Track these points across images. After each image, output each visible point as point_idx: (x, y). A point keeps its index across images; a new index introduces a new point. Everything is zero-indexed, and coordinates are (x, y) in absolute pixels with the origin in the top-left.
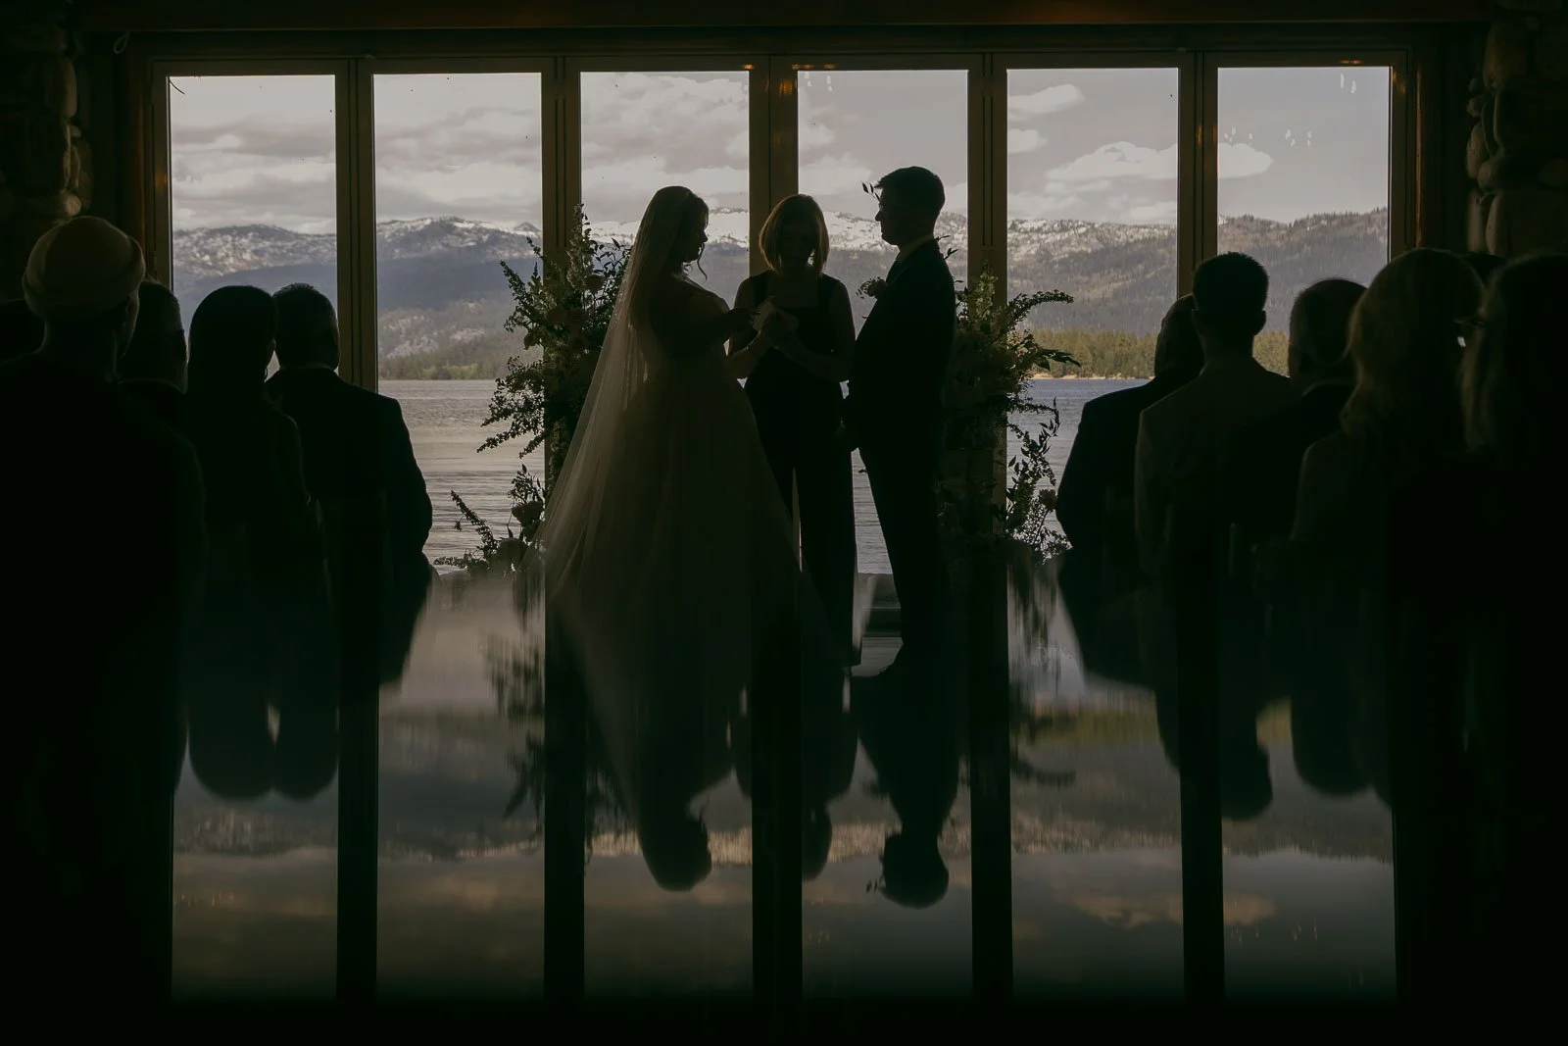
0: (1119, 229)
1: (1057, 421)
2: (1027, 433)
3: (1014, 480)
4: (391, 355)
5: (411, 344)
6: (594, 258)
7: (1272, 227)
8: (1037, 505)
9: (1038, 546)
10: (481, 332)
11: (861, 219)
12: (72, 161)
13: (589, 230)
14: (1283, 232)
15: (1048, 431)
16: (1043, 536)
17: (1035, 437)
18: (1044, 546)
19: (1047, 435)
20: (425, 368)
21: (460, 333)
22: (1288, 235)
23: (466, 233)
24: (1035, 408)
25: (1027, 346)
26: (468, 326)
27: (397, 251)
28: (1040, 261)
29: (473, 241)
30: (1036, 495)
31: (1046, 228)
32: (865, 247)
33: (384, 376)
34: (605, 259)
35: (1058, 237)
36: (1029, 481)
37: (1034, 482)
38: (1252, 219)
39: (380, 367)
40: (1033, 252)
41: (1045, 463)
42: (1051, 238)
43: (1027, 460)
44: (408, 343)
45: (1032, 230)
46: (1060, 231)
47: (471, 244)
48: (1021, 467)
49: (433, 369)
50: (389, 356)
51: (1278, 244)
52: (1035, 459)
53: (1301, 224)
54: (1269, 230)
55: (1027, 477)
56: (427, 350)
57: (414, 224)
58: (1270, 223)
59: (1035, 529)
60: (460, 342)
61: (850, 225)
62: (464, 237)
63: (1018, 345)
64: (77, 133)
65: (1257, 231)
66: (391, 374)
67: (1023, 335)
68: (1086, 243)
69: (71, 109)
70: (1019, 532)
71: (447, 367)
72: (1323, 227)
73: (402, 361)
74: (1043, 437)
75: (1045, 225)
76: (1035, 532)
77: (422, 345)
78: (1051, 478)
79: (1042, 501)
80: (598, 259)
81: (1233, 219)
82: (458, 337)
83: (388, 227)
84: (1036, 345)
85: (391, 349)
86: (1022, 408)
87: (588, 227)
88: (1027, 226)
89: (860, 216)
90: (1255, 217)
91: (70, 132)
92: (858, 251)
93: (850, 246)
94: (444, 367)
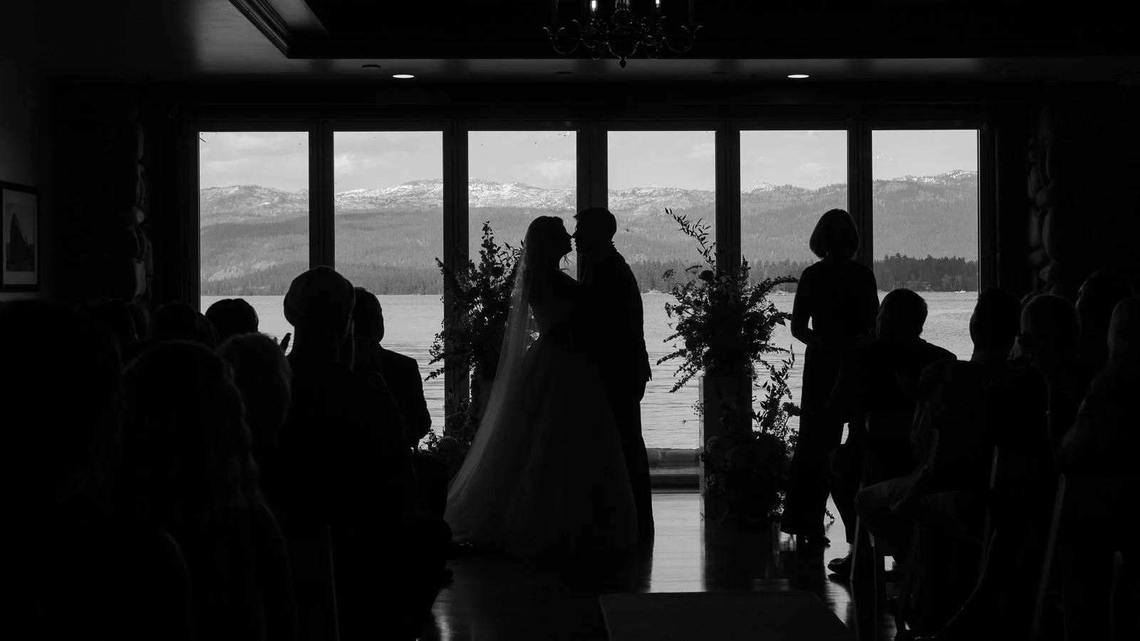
0: (704, 194)
1: (793, 359)
2: (773, 366)
3: (767, 396)
4: (211, 279)
5: (225, 271)
6: (496, 256)
7: (804, 192)
8: (781, 412)
9: (783, 438)
10: (273, 263)
11: (532, 188)
12: (140, 188)
13: (493, 238)
14: (812, 196)
15: (788, 365)
16: (785, 432)
17: (779, 368)
18: (787, 438)
19: (787, 368)
20: (235, 288)
21: (259, 264)
22: (815, 198)
23: (263, 196)
24: (775, 350)
25: (771, 310)
26: (264, 259)
27: (215, 208)
28: (652, 215)
29: (268, 201)
30: (781, 406)
31: (655, 194)
32: (535, 206)
33: (206, 293)
34: (503, 257)
35: (663, 199)
36: (777, 397)
37: (780, 398)
38: (791, 187)
39: (202, 289)
40: (647, 209)
41: (785, 385)
42: (658, 200)
43: (776, 383)
44: (222, 271)
45: (646, 194)
46: (665, 196)
47: (267, 203)
48: (771, 389)
49: (239, 289)
50: (209, 280)
51: (809, 203)
52: (780, 383)
53: (822, 191)
54: (803, 195)
55: (775, 394)
56: (236, 276)
57: (227, 190)
58: (803, 190)
59: (780, 427)
60: (259, 270)
61: (524, 191)
62: (261, 199)
63: (764, 310)
64: (143, 170)
65: (794, 196)
66: (211, 292)
67: (768, 304)
68: (682, 203)
69: (141, 154)
70: (771, 429)
71: (250, 287)
72: (837, 192)
73: (219, 283)
74: (785, 369)
75: (654, 191)
76: (781, 429)
77: (232, 271)
78: (789, 394)
79: (785, 409)
80: (499, 256)
81: (779, 187)
82: (257, 267)
83: (209, 191)
84: (777, 310)
85: (211, 275)
86: (769, 350)
87: (492, 236)
88: (643, 191)
89: (531, 185)
90: (793, 186)
91: (140, 169)
92: (530, 209)
93: (524, 205)
94: (247, 288)
